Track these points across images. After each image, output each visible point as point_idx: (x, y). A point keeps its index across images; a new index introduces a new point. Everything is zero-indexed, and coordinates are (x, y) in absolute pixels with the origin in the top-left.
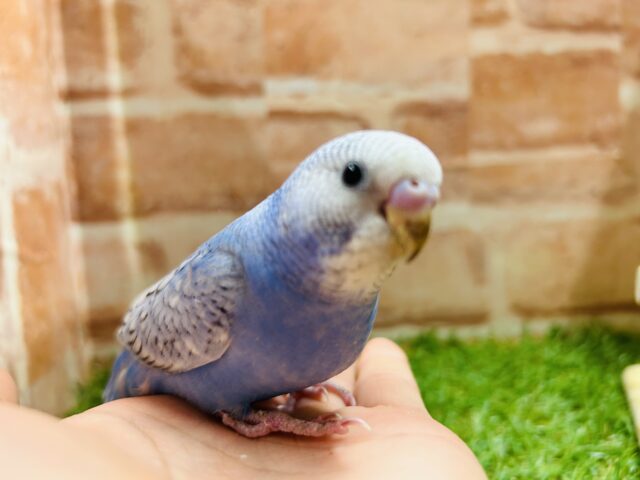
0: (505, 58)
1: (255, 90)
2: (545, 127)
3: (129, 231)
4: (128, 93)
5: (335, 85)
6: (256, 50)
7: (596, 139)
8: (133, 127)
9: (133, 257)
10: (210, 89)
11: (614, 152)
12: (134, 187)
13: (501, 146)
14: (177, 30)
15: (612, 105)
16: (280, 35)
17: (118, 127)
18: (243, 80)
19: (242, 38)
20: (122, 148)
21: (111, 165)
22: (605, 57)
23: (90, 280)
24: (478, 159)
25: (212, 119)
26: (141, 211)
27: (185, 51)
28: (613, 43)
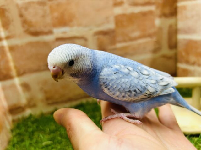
0: (124, 15)
1: (50, 32)
2: (136, 34)
3: (17, 81)
4: (8, 38)
5: (75, 28)
6: (48, 20)
7: (150, 36)
8: (12, 49)
9: (20, 88)
10: (36, 34)
11: (154, 39)
12: (16, 67)
13: (125, 41)
14: (21, 16)
15: (153, 26)
16: (56, 14)
17: (7, 49)
18: (46, 30)
19: (43, 16)
20: (9, 55)
21: (7, 62)
22: (151, 12)
23: (7, 98)
24: (119, 45)
25: (38, 43)
26: (19, 74)
27: (25, 22)
28: (152, 8)
